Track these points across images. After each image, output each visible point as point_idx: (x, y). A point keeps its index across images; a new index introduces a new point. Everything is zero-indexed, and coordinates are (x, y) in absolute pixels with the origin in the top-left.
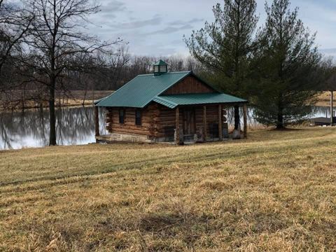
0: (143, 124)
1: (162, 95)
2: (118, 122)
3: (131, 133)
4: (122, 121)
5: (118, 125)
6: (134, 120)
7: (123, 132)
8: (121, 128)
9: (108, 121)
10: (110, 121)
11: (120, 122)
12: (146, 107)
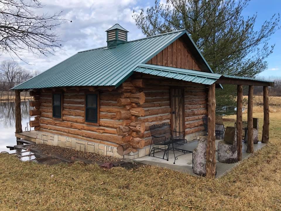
0: (103, 121)
1: (151, 61)
2: (50, 114)
3: (75, 135)
4: (57, 114)
5: (50, 120)
6: (83, 112)
7: (60, 133)
8: (55, 124)
9: (33, 114)
10: (37, 113)
11: (54, 115)
12: (120, 85)
